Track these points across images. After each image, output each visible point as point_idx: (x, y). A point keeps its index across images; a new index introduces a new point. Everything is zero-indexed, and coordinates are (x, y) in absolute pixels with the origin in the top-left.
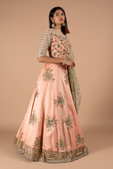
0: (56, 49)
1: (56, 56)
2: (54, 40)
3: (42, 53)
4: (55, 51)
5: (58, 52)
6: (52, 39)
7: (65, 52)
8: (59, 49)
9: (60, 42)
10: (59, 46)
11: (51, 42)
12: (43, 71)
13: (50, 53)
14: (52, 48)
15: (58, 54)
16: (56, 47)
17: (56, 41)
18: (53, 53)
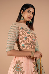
0: (24, 42)
1: (25, 48)
2: (21, 33)
3: (10, 47)
4: (23, 43)
5: (26, 44)
6: (19, 33)
7: (33, 44)
8: (27, 41)
9: (27, 35)
10: (26, 39)
11: (19, 36)
12: (13, 63)
13: (19, 46)
14: (20, 41)
15: (26, 46)
16: (24, 39)
17: (23, 34)
18: (21, 45)
